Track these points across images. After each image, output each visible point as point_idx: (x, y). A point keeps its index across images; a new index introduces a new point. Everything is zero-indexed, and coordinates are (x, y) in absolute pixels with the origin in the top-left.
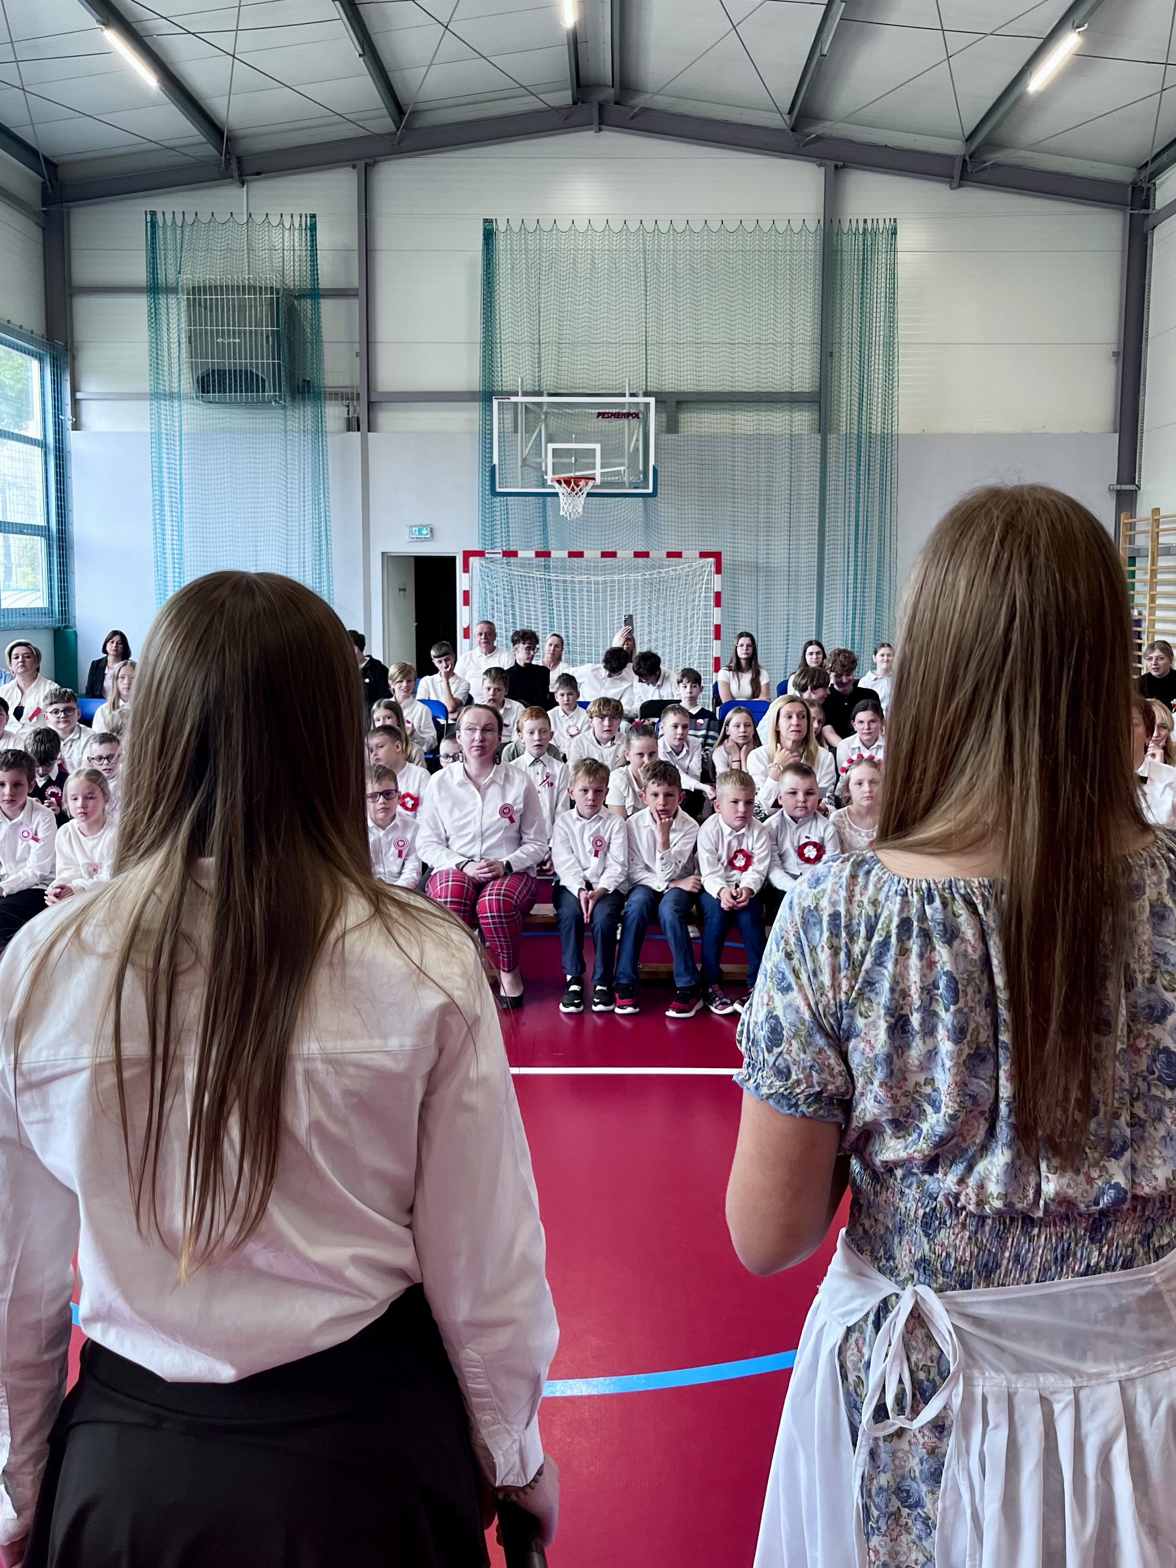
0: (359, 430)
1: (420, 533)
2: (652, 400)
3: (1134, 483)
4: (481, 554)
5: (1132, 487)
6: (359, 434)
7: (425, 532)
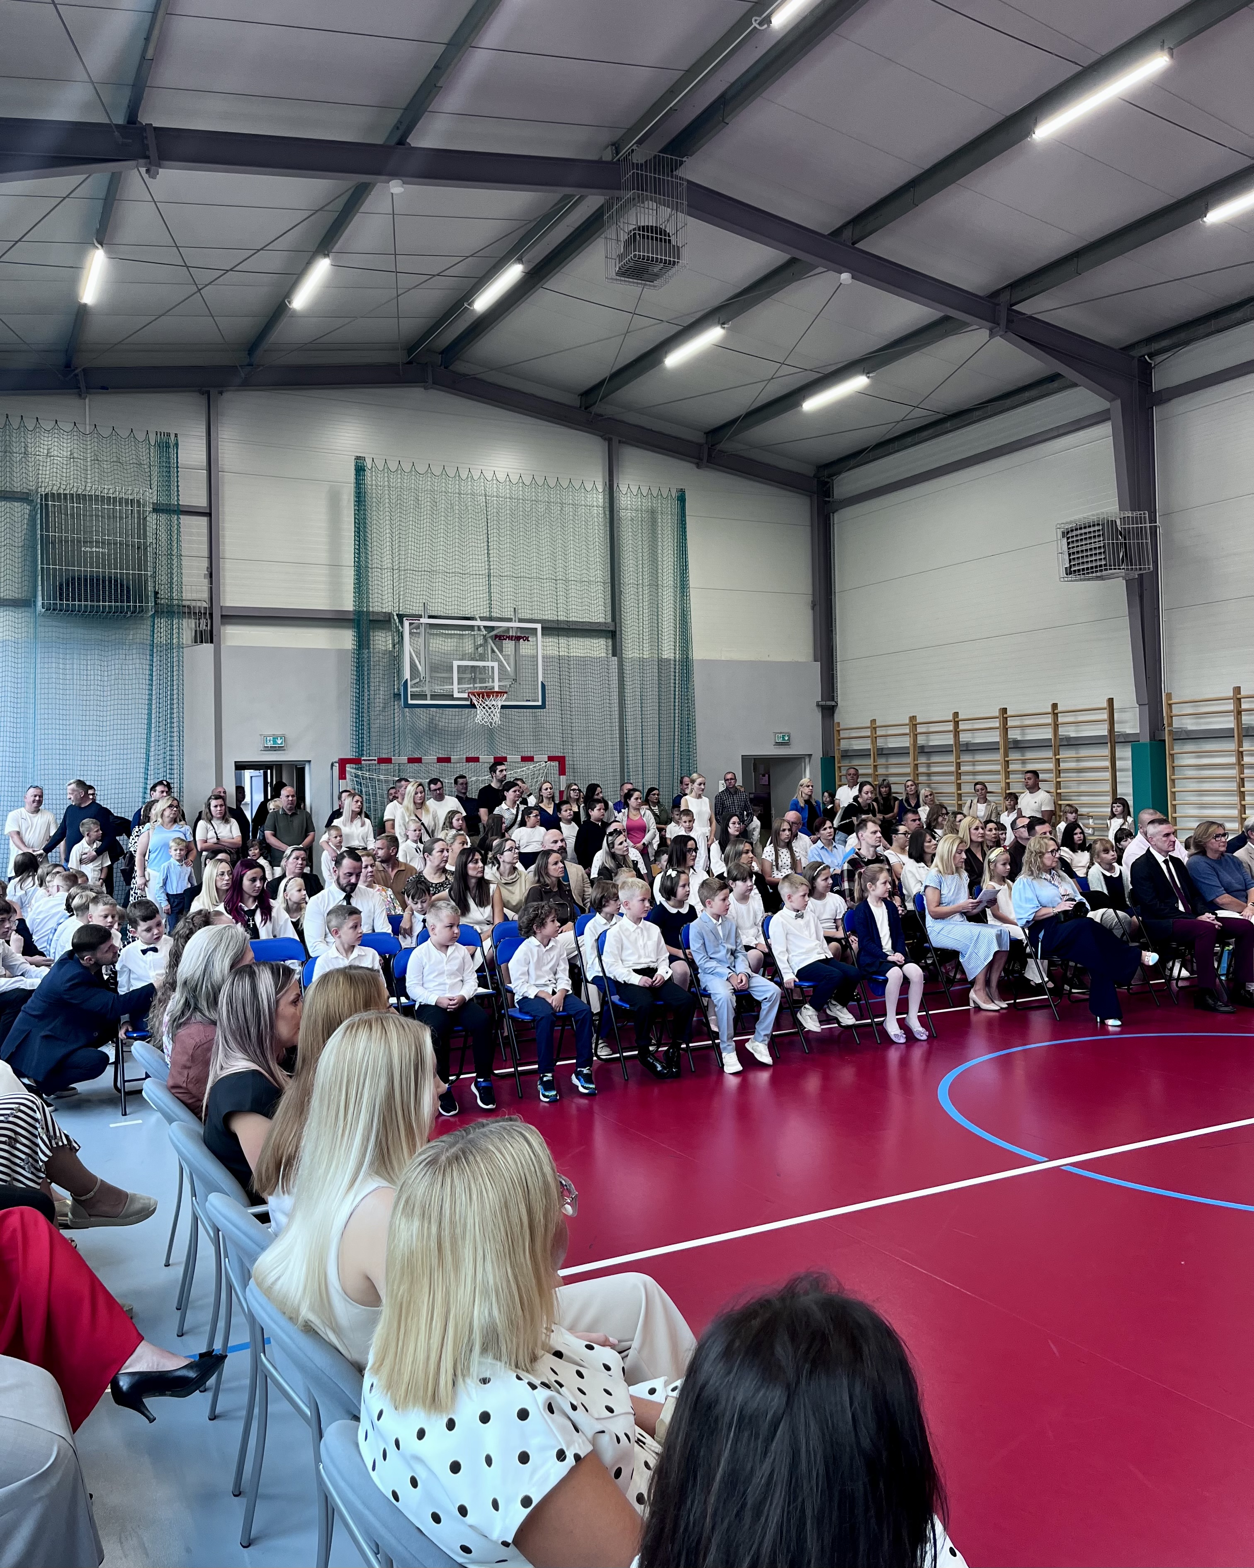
0: (212, 642)
1: (275, 742)
2: (539, 626)
3: (833, 700)
4: (356, 761)
5: (833, 703)
6: (212, 645)
7: (279, 741)
